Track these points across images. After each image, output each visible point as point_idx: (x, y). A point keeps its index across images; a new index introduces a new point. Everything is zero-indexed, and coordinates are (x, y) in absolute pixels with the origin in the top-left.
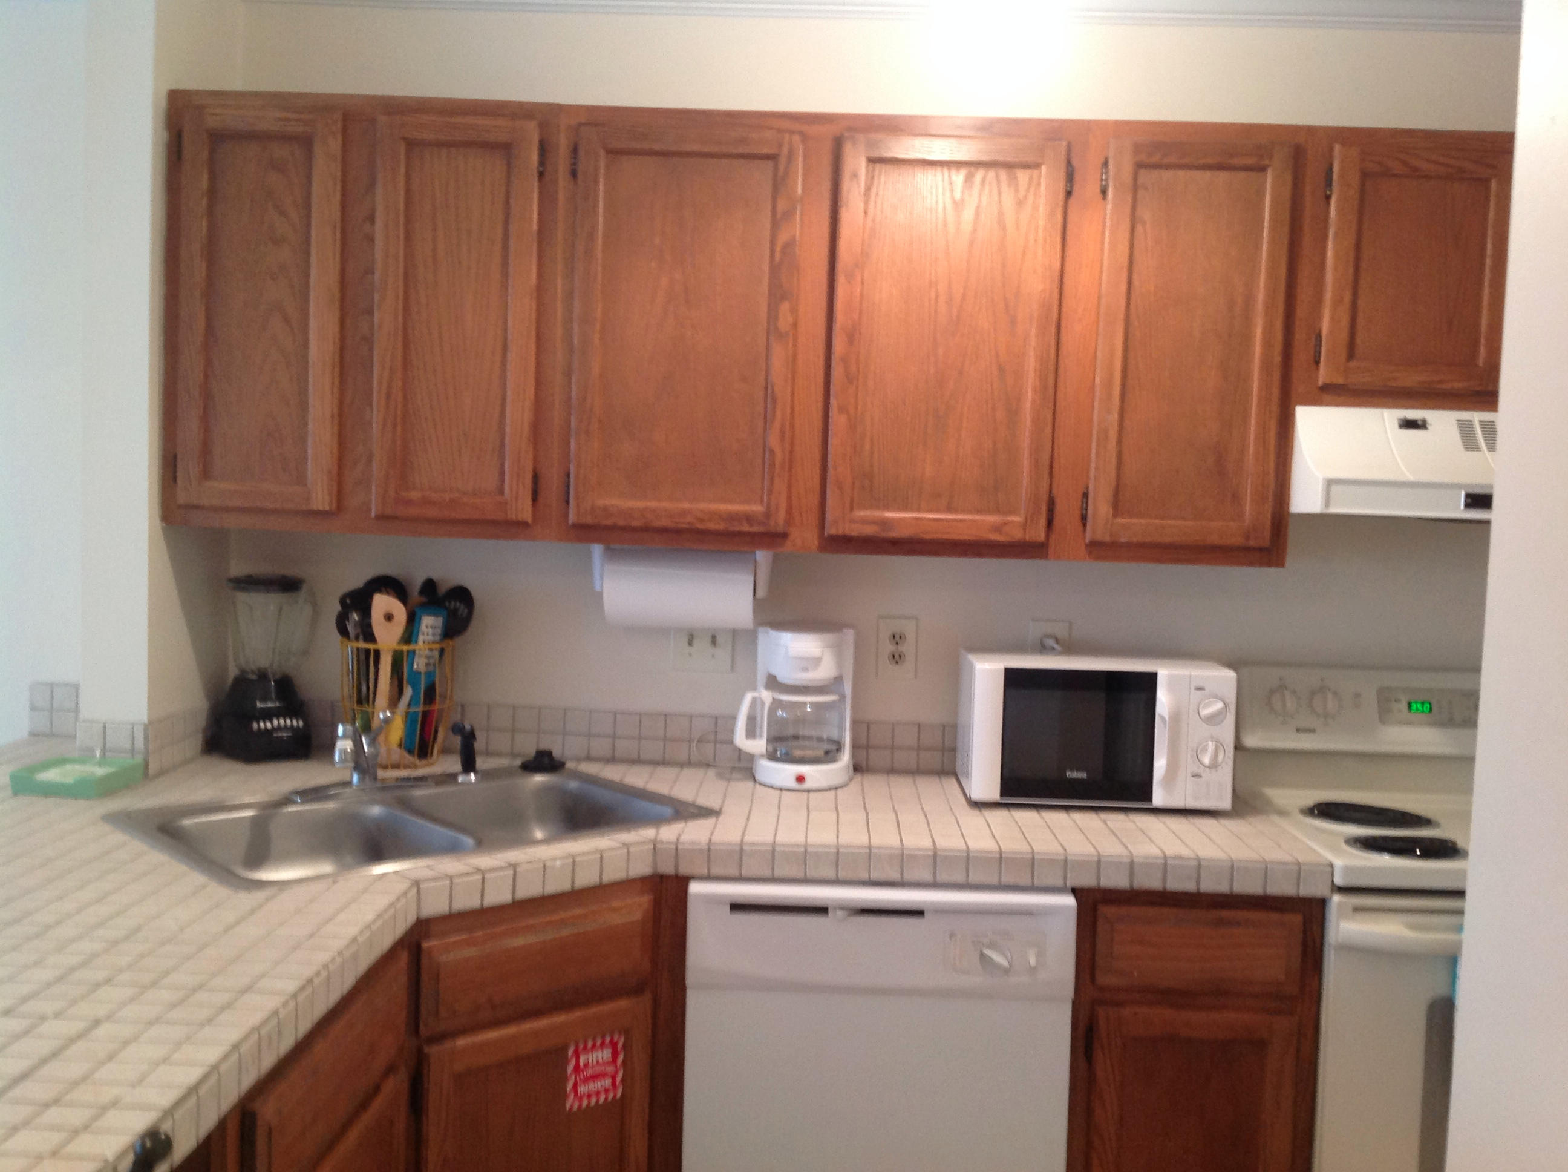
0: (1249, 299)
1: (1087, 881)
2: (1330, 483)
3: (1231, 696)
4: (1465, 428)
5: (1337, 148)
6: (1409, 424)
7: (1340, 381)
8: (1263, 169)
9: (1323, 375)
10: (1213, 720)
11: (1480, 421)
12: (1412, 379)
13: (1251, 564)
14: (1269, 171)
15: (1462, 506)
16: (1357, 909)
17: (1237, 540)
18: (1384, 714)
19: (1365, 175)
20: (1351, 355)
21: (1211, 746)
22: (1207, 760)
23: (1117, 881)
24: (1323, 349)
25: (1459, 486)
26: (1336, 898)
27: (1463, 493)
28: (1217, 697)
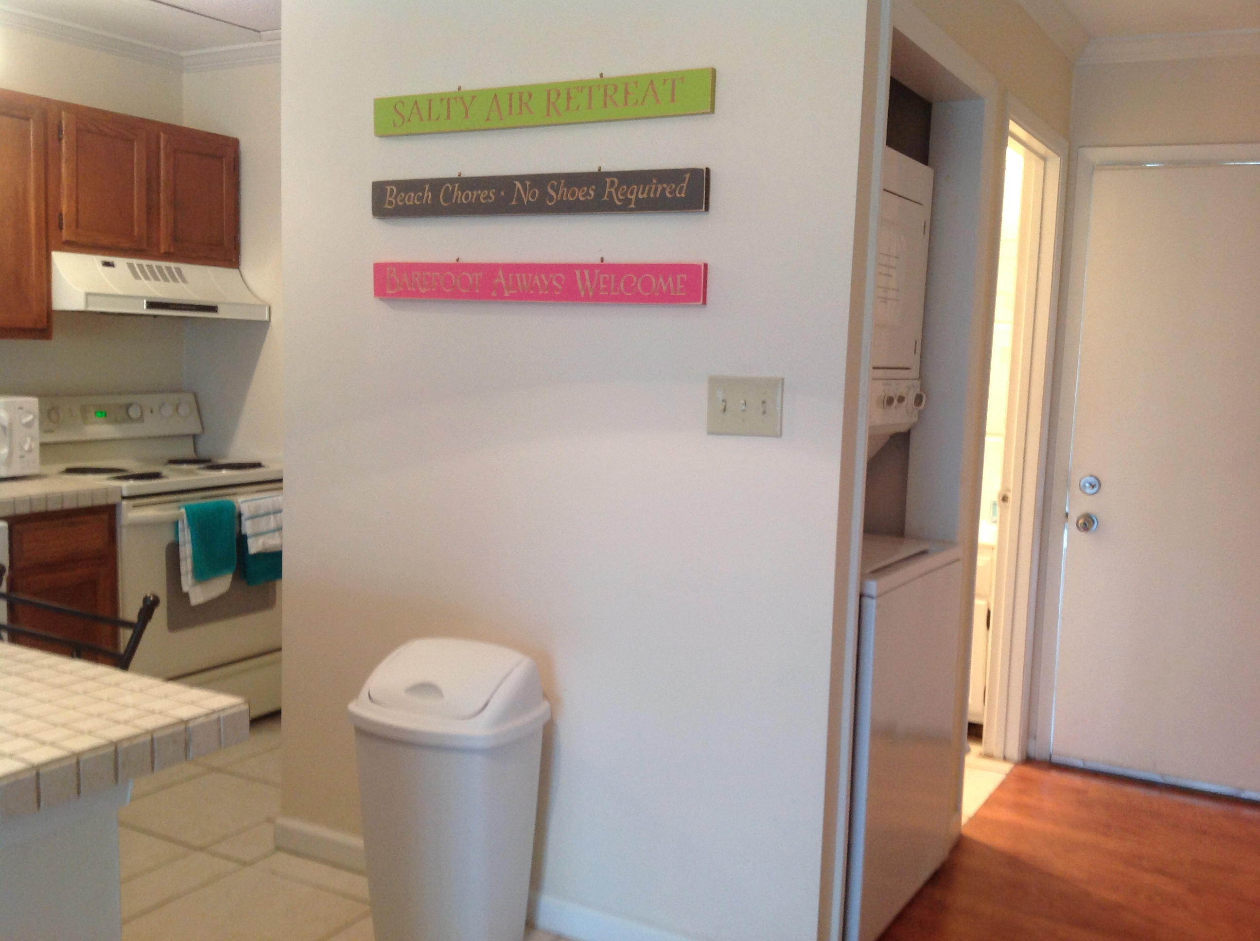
0: (25, 191)
1: (8, 512)
2: (88, 295)
3: (37, 411)
4: (131, 266)
5: (63, 113)
6: (107, 264)
7: (74, 239)
8: (28, 119)
9: (65, 235)
10: (29, 425)
11: (137, 264)
12: (106, 241)
13: (34, 338)
14: (31, 121)
15: (145, 307)
16: (135, 506)
17: (30, 325)
18: (85, 420)
19: (78, 130)
20: (77, 227)
21: (29, 440)
22: (26, 447)
23: (23, 510)
24: (64, 222)
25: (142, 298)
26: (125, 503)
27: (145, 301)
28: (29, 412)
